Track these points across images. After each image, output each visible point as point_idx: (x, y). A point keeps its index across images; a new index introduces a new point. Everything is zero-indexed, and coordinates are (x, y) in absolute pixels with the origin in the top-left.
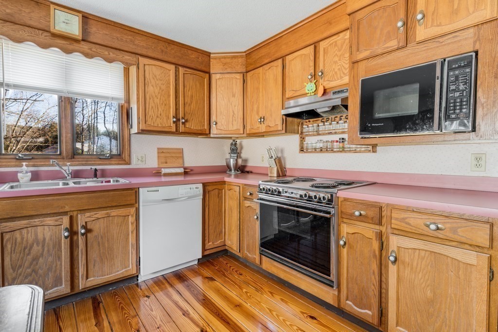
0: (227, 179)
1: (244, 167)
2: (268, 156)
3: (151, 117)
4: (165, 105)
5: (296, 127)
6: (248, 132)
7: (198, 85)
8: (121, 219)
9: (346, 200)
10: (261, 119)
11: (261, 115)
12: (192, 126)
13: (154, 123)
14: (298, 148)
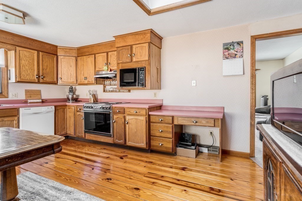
0: (67, 104)
1: (77, 99)
2: (89, 93)
3: (24, 75)
4: (32, 69)
5: (101, 82)
6: (79, 83)
7: (51, 60)
8: (9, 122)
9: (115, 107)
10: (85, 78)
11: (85, 76)
12: (47, 79)
13: (25, 78)
14: (102, 90)
